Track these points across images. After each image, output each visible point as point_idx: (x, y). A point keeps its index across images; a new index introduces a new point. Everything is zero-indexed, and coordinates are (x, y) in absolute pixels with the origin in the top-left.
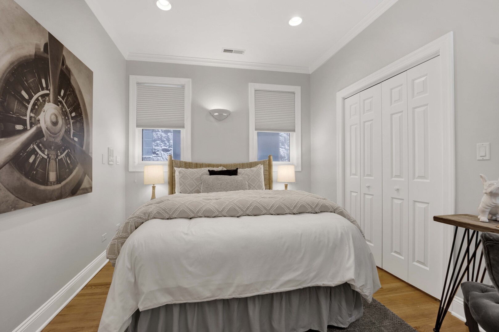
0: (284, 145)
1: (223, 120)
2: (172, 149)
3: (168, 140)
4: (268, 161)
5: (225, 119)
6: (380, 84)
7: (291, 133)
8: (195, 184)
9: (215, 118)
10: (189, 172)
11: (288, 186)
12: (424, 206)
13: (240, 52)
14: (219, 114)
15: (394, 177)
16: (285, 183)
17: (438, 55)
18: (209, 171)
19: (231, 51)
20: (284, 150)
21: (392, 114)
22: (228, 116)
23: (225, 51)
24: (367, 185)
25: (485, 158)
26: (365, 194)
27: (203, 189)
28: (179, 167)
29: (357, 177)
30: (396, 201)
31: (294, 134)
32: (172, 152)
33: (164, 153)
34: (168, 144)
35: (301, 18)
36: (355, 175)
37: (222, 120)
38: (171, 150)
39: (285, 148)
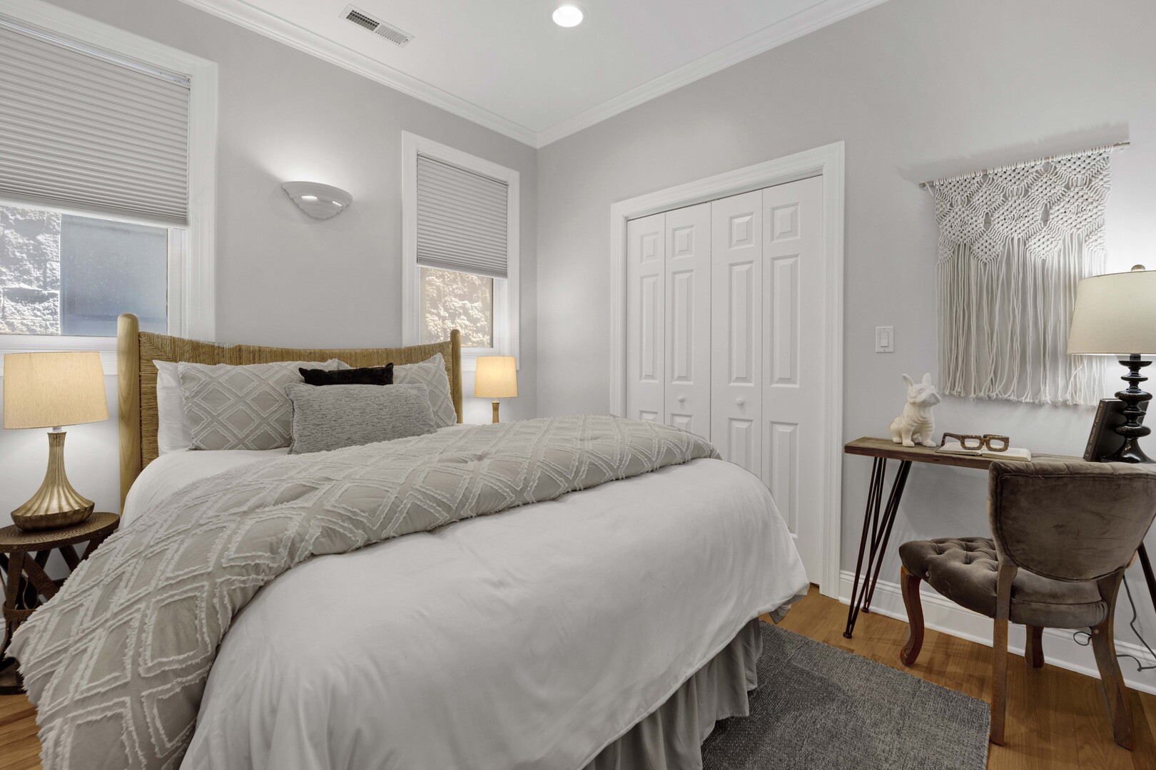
0: (436, 308)
1: (328, 218)
2: (58, 292)
3: (40, 259)
4: (451, 346)
5: (333, 217)
6: (709, 204)
7: (499, 278)
8: (253, 416)
9: (302, 210)
10: (226, 377)
11: (500, 407)
12: (788, 429)
13: (397, 38)
14: (321, 200)
15: (735, 381)
16: (493, 399)
17: (820, 173)
18: (302, 371)
19: (370, 24)
20: (436, 318)
21: (732, 265)
22: (341, 211)
23: (354, 16)
24: (680, 397)
25: (887, 350)
26: (674, 415)
27: (304, 429)
28: (174, 360)
29: (656, 382)
30: (736, 425)
31: (505, 282)
32: (58, 304)
33: (19, 306)
34: (36, 273)
35: (580, 10)
36: (651, 377)
37: (323, 220)
38: (54, 295)
39: (438, 315)
